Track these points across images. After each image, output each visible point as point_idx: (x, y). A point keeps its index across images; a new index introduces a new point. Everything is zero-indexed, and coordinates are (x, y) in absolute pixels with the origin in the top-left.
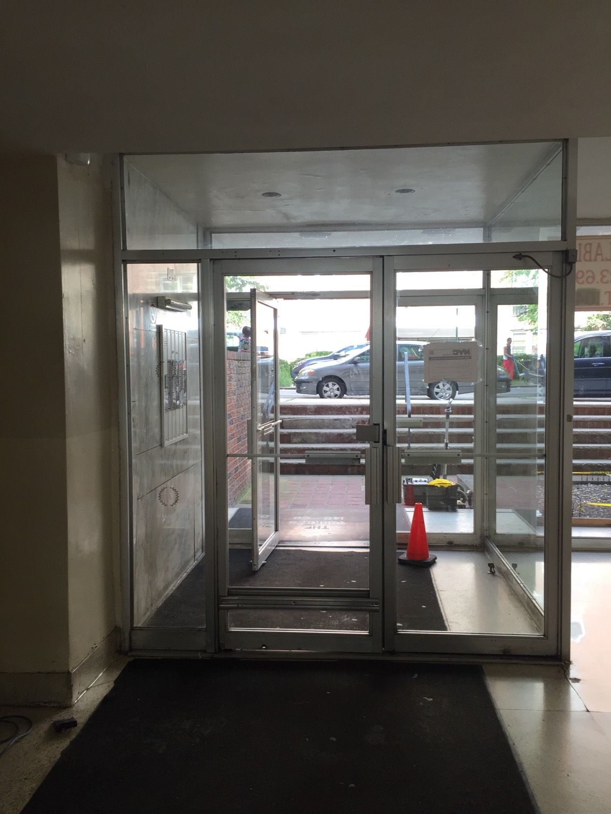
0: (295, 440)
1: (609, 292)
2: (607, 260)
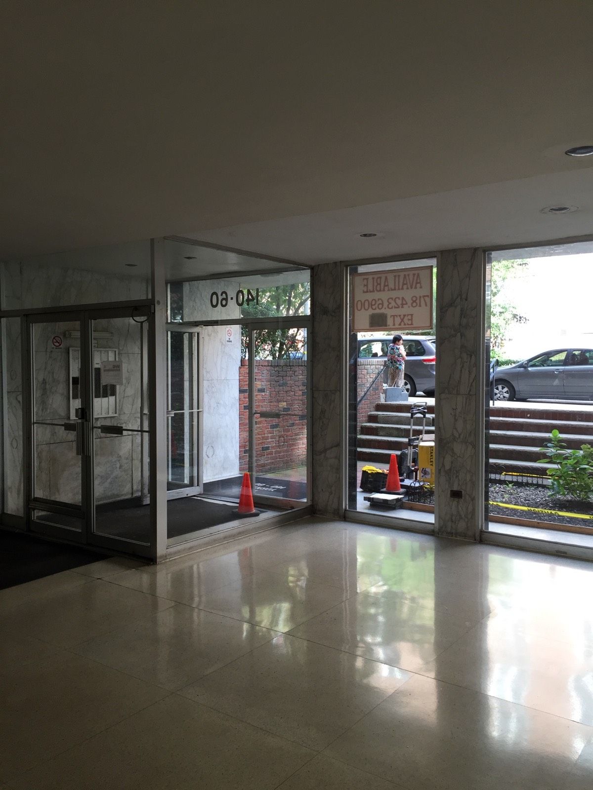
0: (381, 433)
1: (394, 316)
2: (392, 290)
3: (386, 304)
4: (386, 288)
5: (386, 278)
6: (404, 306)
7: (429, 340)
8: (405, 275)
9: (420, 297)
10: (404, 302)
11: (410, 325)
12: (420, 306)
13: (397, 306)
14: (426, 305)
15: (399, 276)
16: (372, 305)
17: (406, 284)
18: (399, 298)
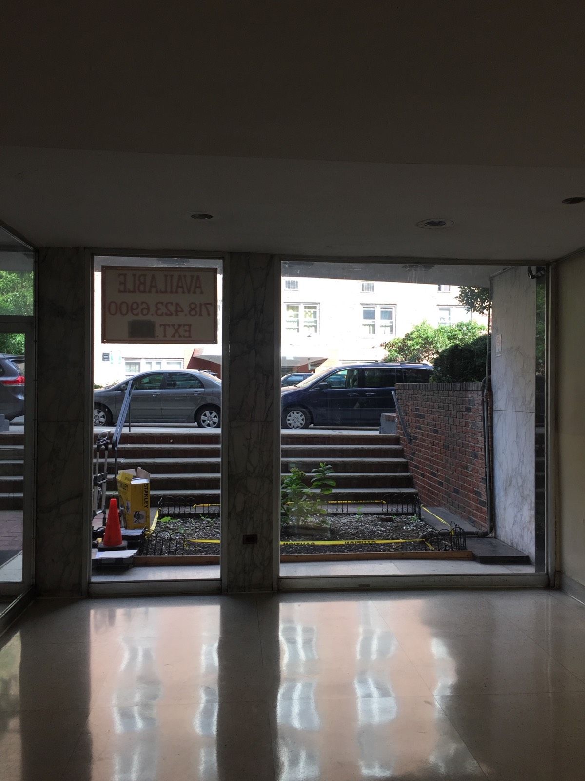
1: (165, 325)
2: (162, 292)
3: (153, 309)
4: (154, 289)
5: (153, 277)
6: (178, 313)
7: (8, 359)
8: (180, 276)
9: (201, 305)
10: (179, 309)
11: (187, 337)
12: (201, 315)
13: (168, 313)
14: (209, 315)
15: (172, 276)
16: (132, 310)
17: (182, 287)
18: (172, 303)
